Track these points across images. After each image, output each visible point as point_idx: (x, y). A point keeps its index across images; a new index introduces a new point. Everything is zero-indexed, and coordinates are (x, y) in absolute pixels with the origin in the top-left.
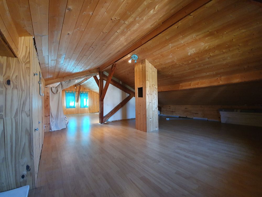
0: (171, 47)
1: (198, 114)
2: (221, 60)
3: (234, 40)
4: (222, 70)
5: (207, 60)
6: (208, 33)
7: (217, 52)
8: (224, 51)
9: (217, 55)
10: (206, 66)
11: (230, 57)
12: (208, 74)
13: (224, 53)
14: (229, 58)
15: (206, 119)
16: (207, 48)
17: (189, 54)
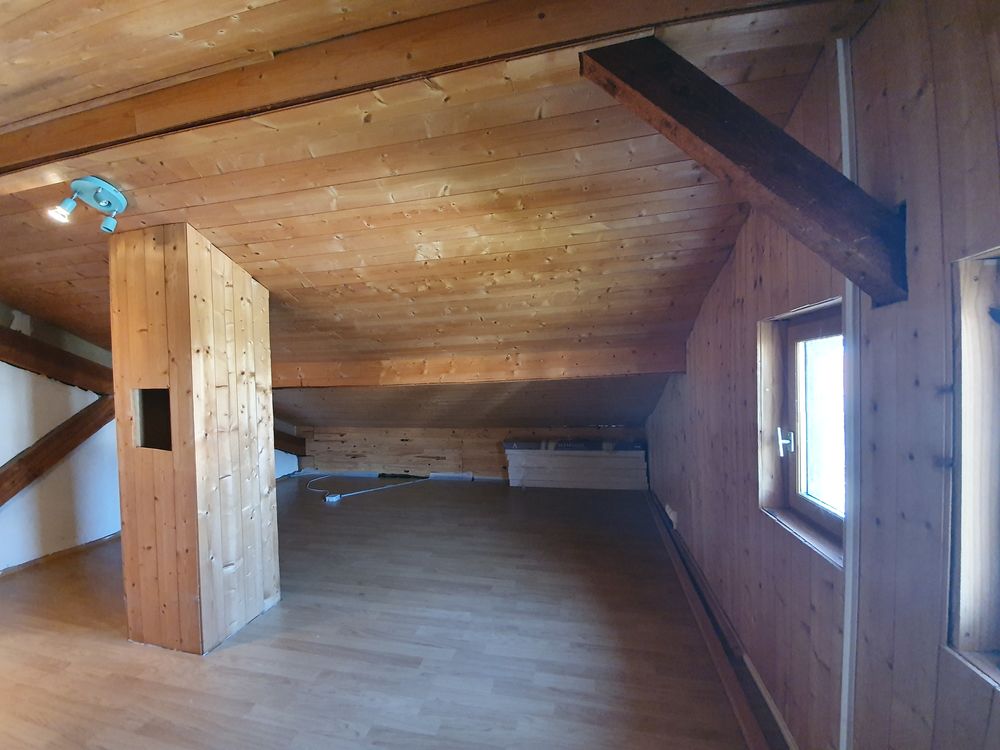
0: (335, 201)
1: (444, 458)
2: (525, 303)
3: (569, 250)
4: (523, 336)
5: (483, 294)
6: (495, 196)
7: (515, 276)
8: (537, 277)
9: (514, 286)
10: (478, 316)
11: (549, 301)
12: (481, 339)
13: (534, 284)
14: (546, 303)
15: (468, 475)
16: (484, 253)
17: (420, 258)
